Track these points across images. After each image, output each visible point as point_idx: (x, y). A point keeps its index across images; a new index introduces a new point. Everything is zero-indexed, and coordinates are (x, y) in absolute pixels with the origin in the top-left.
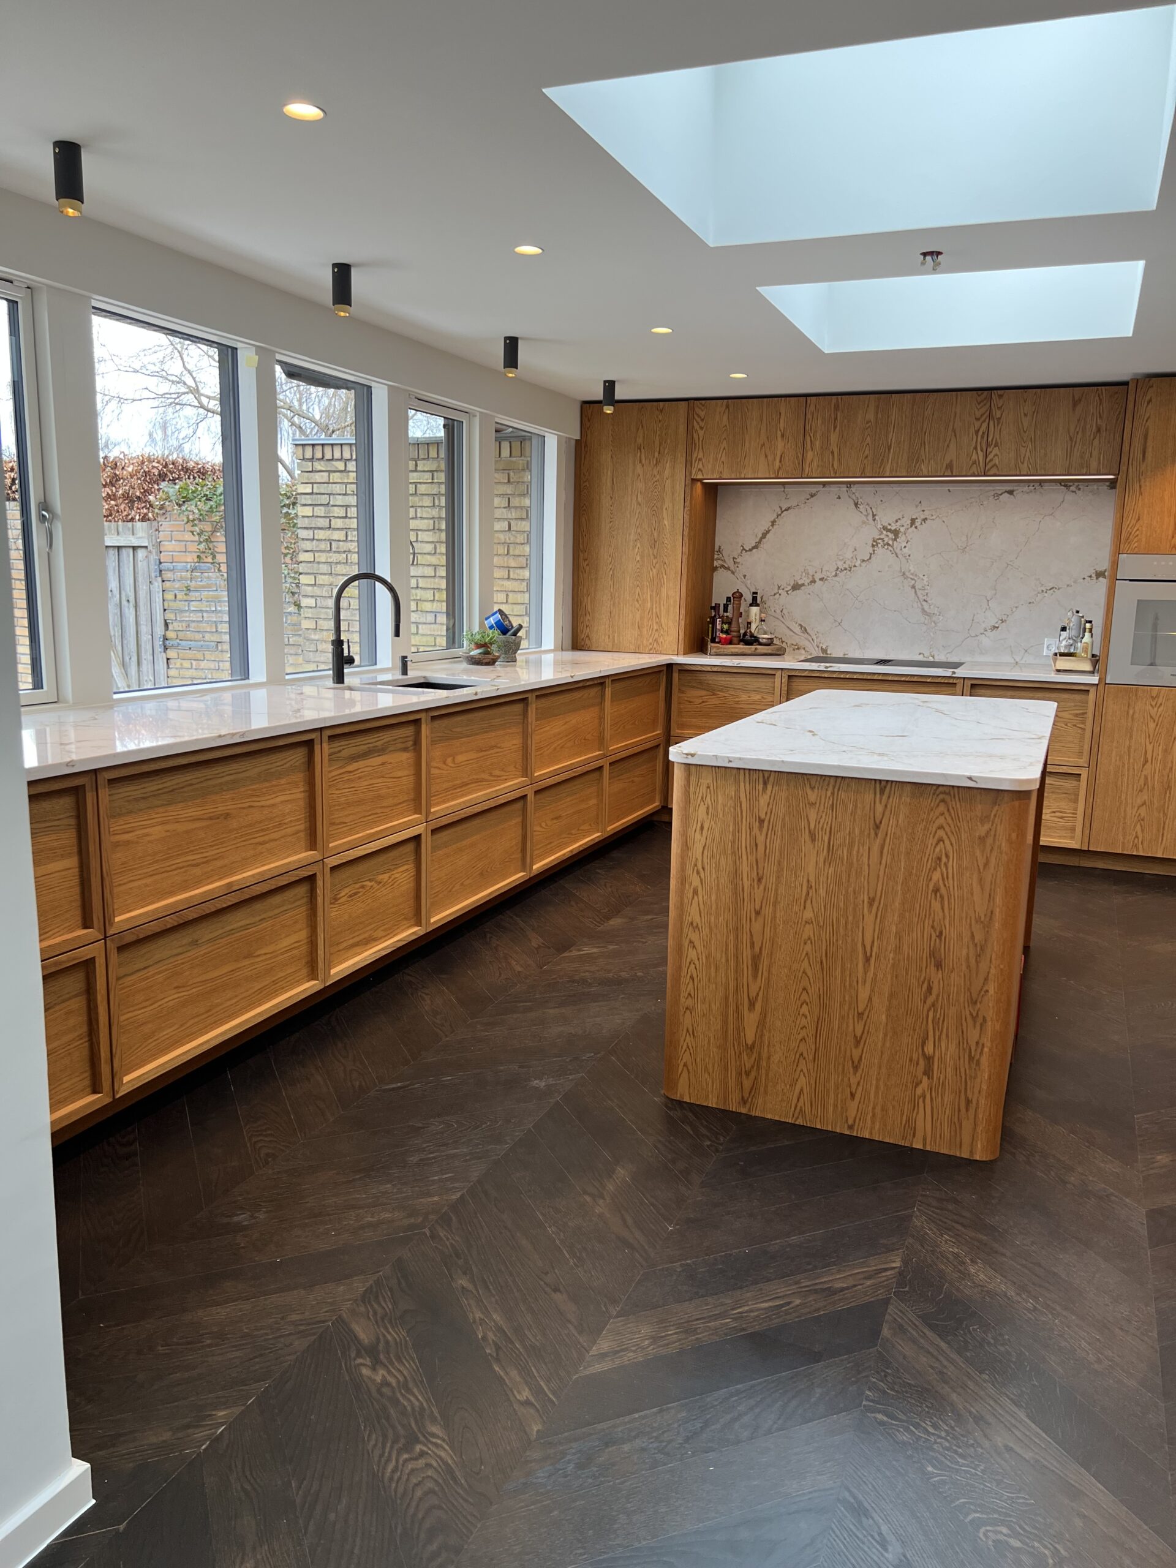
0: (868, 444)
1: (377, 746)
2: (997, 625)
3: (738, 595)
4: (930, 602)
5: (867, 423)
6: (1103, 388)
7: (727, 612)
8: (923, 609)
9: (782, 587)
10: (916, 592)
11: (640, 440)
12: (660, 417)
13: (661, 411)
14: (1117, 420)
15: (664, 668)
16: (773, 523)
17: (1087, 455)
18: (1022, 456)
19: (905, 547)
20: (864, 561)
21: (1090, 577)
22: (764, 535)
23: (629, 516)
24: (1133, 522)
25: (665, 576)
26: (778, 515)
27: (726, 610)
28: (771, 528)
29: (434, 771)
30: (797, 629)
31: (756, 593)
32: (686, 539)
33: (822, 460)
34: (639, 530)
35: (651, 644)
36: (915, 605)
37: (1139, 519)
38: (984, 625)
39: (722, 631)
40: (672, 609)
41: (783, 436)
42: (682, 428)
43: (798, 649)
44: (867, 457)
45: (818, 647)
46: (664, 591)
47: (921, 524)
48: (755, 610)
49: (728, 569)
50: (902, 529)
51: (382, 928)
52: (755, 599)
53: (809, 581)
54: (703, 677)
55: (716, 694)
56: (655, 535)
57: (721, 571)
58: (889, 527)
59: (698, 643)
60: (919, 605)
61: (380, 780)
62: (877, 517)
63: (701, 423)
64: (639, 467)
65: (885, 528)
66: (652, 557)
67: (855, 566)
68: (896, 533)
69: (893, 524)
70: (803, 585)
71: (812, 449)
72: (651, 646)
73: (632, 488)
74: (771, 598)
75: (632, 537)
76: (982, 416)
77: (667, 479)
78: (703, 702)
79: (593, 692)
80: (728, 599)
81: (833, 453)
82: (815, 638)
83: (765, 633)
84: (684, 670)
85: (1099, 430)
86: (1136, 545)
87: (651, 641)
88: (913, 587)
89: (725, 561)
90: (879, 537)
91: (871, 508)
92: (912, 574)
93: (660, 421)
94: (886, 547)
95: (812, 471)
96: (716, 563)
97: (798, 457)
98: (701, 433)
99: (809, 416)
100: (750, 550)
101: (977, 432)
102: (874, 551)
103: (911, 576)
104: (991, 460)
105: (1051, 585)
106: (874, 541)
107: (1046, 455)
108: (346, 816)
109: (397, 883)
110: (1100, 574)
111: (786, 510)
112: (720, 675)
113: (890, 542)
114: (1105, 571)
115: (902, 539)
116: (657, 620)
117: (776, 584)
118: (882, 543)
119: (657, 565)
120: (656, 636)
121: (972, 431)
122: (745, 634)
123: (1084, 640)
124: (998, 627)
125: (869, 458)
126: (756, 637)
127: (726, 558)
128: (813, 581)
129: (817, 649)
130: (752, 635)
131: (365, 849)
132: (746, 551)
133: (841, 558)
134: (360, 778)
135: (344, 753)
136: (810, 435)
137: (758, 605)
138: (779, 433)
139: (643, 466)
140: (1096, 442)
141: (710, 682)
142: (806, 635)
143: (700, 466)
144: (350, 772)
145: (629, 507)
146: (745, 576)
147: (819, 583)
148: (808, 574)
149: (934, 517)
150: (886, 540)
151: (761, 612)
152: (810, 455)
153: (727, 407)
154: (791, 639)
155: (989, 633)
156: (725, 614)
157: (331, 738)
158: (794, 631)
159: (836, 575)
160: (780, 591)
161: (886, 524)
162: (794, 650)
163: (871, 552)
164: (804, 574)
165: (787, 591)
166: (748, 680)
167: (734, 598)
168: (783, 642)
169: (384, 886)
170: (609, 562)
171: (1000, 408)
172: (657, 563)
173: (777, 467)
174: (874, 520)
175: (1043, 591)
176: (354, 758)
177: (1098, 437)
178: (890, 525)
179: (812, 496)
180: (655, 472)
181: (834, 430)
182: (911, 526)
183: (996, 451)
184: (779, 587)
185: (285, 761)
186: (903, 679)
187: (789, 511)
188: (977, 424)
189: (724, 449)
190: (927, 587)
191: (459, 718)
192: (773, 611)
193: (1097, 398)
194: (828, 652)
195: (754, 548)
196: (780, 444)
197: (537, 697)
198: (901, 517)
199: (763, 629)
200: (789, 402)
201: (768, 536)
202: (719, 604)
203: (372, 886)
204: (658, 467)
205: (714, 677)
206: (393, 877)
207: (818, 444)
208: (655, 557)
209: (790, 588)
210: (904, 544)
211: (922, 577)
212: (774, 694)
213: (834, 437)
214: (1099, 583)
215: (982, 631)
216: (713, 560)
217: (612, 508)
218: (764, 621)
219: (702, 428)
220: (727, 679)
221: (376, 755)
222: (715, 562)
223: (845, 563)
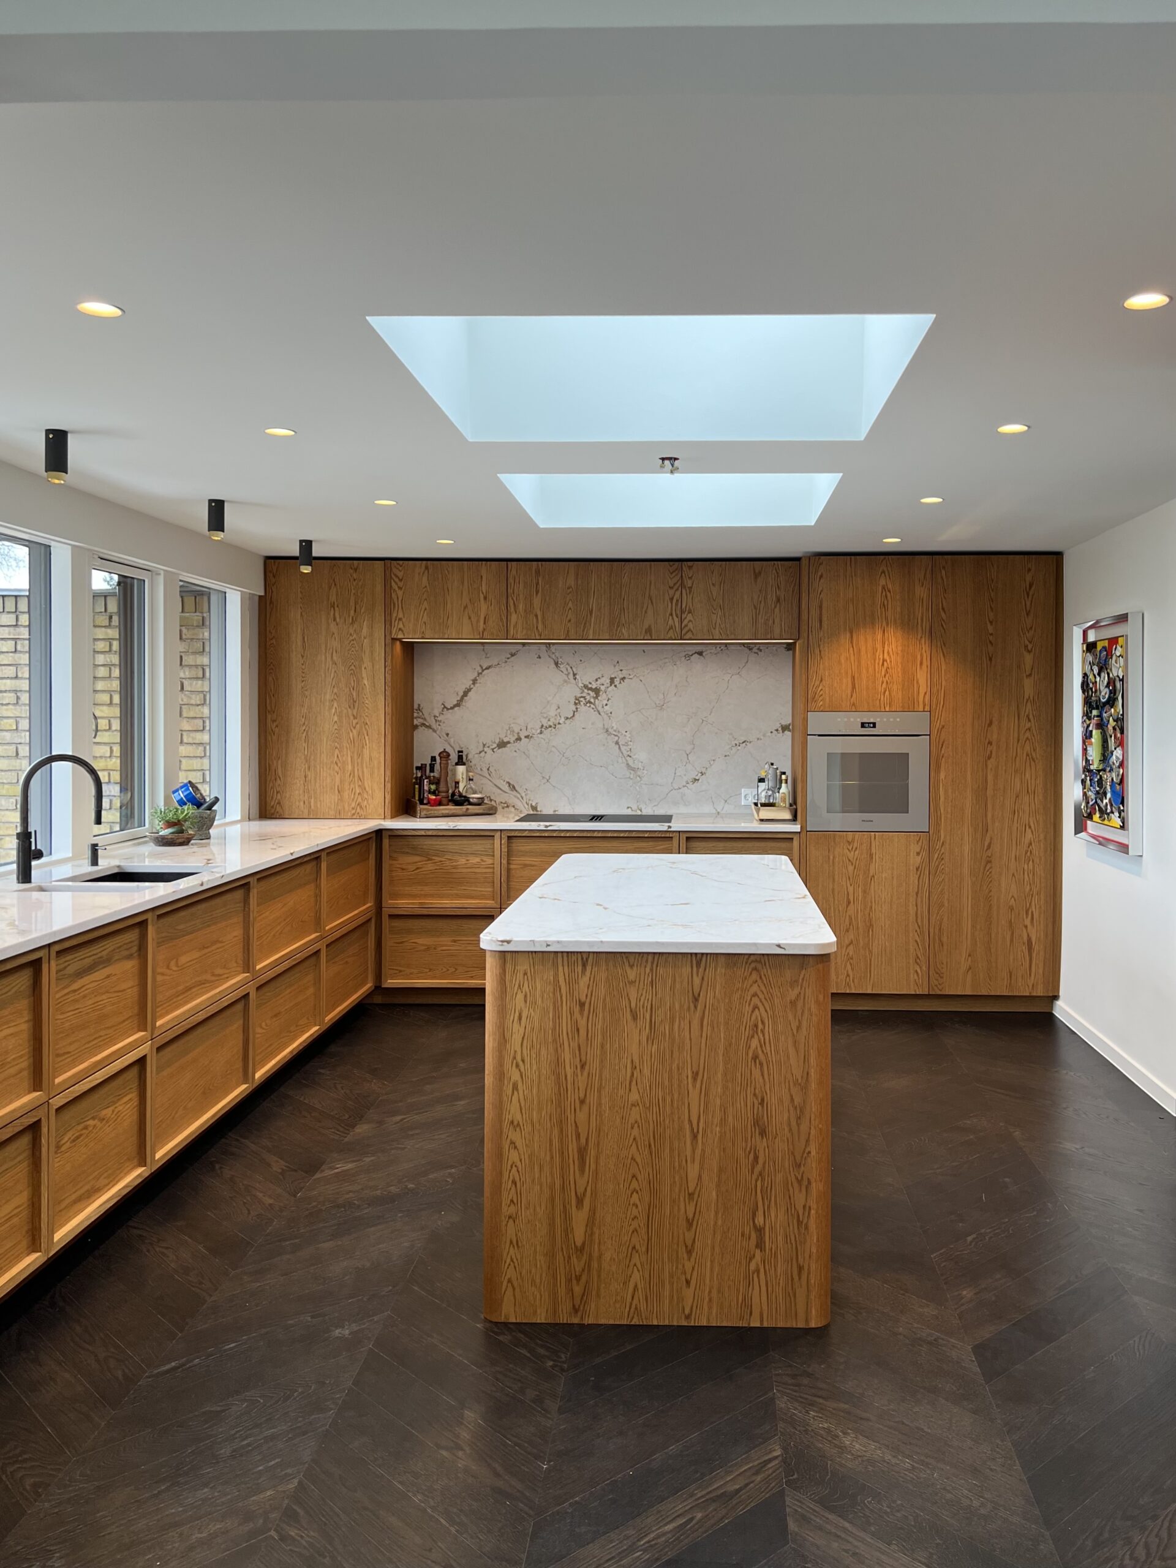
0: (570, 609)
1: (101, 957)
2: (697, 778)
3: (445, 755)
4: (634, 757)
5: (568, 588)
6: (779, 562)
7: (433, 772)
8: (628, 764)
9: (487, 745)
10: (619, 748)
11: (333, 598)
12: (355, 576)
13: (356, 570)
14: (793, 591)
15: (374, 835)
16: (474, 681)
17: (771, 622)
18: (714, 622)
19: (606, 705)
20: (567, 718)
21: (777, 730)
22: (466, 694)
23: (323, 676)
24: (817, 683)
25: (367, 738)
26: (479, 674)
27: (432, 770)
28: (472, 686)
29: (159, 978)
30: (506, 788)
31: (462, 752)
32: (389, 699)
33: (527, 623)
34: (335, 690)
35: (353, 809)
36: (620, 760)
37: (821, 681)
38: (685, 778)
39: (430, 792)
40: (376, 771)
41: (485, 598)
42: (379, 588)
43: (508, 807)
44: (570, 621)
45: (528, 805)
46: (366, 752)
47: (620, 683)
48: (461, 769)
49: (429, 727)
50: (603, 688)
51: (105, 1175)
52: (460, 758)
53: (514, 739)
54: (416, 842)
55: (431, 860)
56: (354, 694)
57: (421, 729)
58: (590, 686)
59: (405, 806)
60: (624, 761)
61: (104, 997)
62: (577, 677)
63: (399, 583)
64: (333, 625)
65: (586, 687)
66: (352, 718)
67: (559, 723)
68: (597, 691)
69: (593, 683)
70: (509, 742)
71: (516, 612)
72: (353, 812)
73: (326, 647)
74: (476, 756)
75: (328, 697)
76: (675, 584)
77: (365, 638)
78: (418, 868)
79: (309, 868)
80: (433, 759)
81: (536, 616)
82: (523, 795)
83: (475, 793)
84: (394, 834)
85: (778, 600)
86: (821, 703)
87: (353, 805)
88: (617, 743)
89: (425, 719)
90: (579, 695)
91: (571, 668)
92: (615, 731)
93: (355, 580)
94: (588, 705)
95: (517, 633)
96: (416, 722)
97: (501, 620)
98: (400, 593)
99: (511, 580)
100: (452, 708)
101: (672, 599)
102: (577, 708)
103: (614, 733)
104: (686, 626)
105: (743, 739)
106: (576, 699)
107: (734, 622)
108: (70, 1044)
109: (120, 1118)
110: (785, 728)
111: (487, 668)
112: (435, 838)
113: (592, 700)
114: (790, 725)
115: (603, 697)
116: (360, 783)
117: (481, 741)
118: (584, 701)
119: (358, 726)
120: (360, 800)
121: (667, 598)
122: (453, 794)
123: (781, 791)
124: (698, 780)
125: (572, 621)
126: (465, 797)
127: (426, 715)
128: (519, 739)
129: (526, 806)
130: (461, 795)
131: (90, 1082)
132: (448, 709)
133: (545, 716)
134: (85, 996)
135: (71, 970)
136: (513, 599)
137: (464, 764)
138: (482, 596)
139: (337, 624)
140: (777, 610)
141: (425, 847)
142: (514, 793)
143: (401, 626)
144: (75, 991)
145: (323, 666)
146: (447, 735)
147: (524, 740)
148: (513, 731)
149: (630, 677)
150: (588, 698)
151: (468, 771)
152: (514, 618)
153: (427, 568)
154: (499, 798)
155: (690, 786)
156: (432, 774)
157: (59, 953)
158: (503, 789)
159: (541, 733)
160: (486, 749)
161: (587, 683)
162: (503, 808)
163: (575, 709)
164: (509, 731)
165: (493, 749)
166: (465, 842)
167: (441, 758)
168: (491, 800)
169: (107, 1122)
170: (302, 723)
171: (690, 578)
172: (357, 723)
173: (481, 629)
174: (575, 679)
175: (736, 745)
176: (80, 974)
177: (778, 605)
178: (590, 683)
179: (513, 655)
180: (351, 631)
181: (537, 594)
182: (611, 685)
183: (690, 617)
184: (484, 745)
185: (9, 988)
186: (622, 835)
187: (490, 670)
188: (671, 592)
189: (426, 609)
191: (182, 914)
192: (479, 769)
193: (774, 571)
194: (539, 809)
195: (455, 706)
196: (484, 606)
197: (259, 880)
198: (600, 676)
199: (471, 788)
200: (490, 566)
201: (470, 694)
202: (426, 765)
203: (95, 1125)
204: (355, 626)
205: (429, 842)
206: (117, 1110)
207: (521, 607)
208: (355, 718)
209: (495, 745)
210: (605, 702)
211: (624, 733)
212: (493, 856)
213: (537, 601)
214: (785, 736)
215: (684, 784)
216: (413, 718)
217: (303, 667)
218: (472, 780)
219: (400, 588)
220: (443, 843)
221: (101, 967)
222: (415, 720)
223: (549, 720)
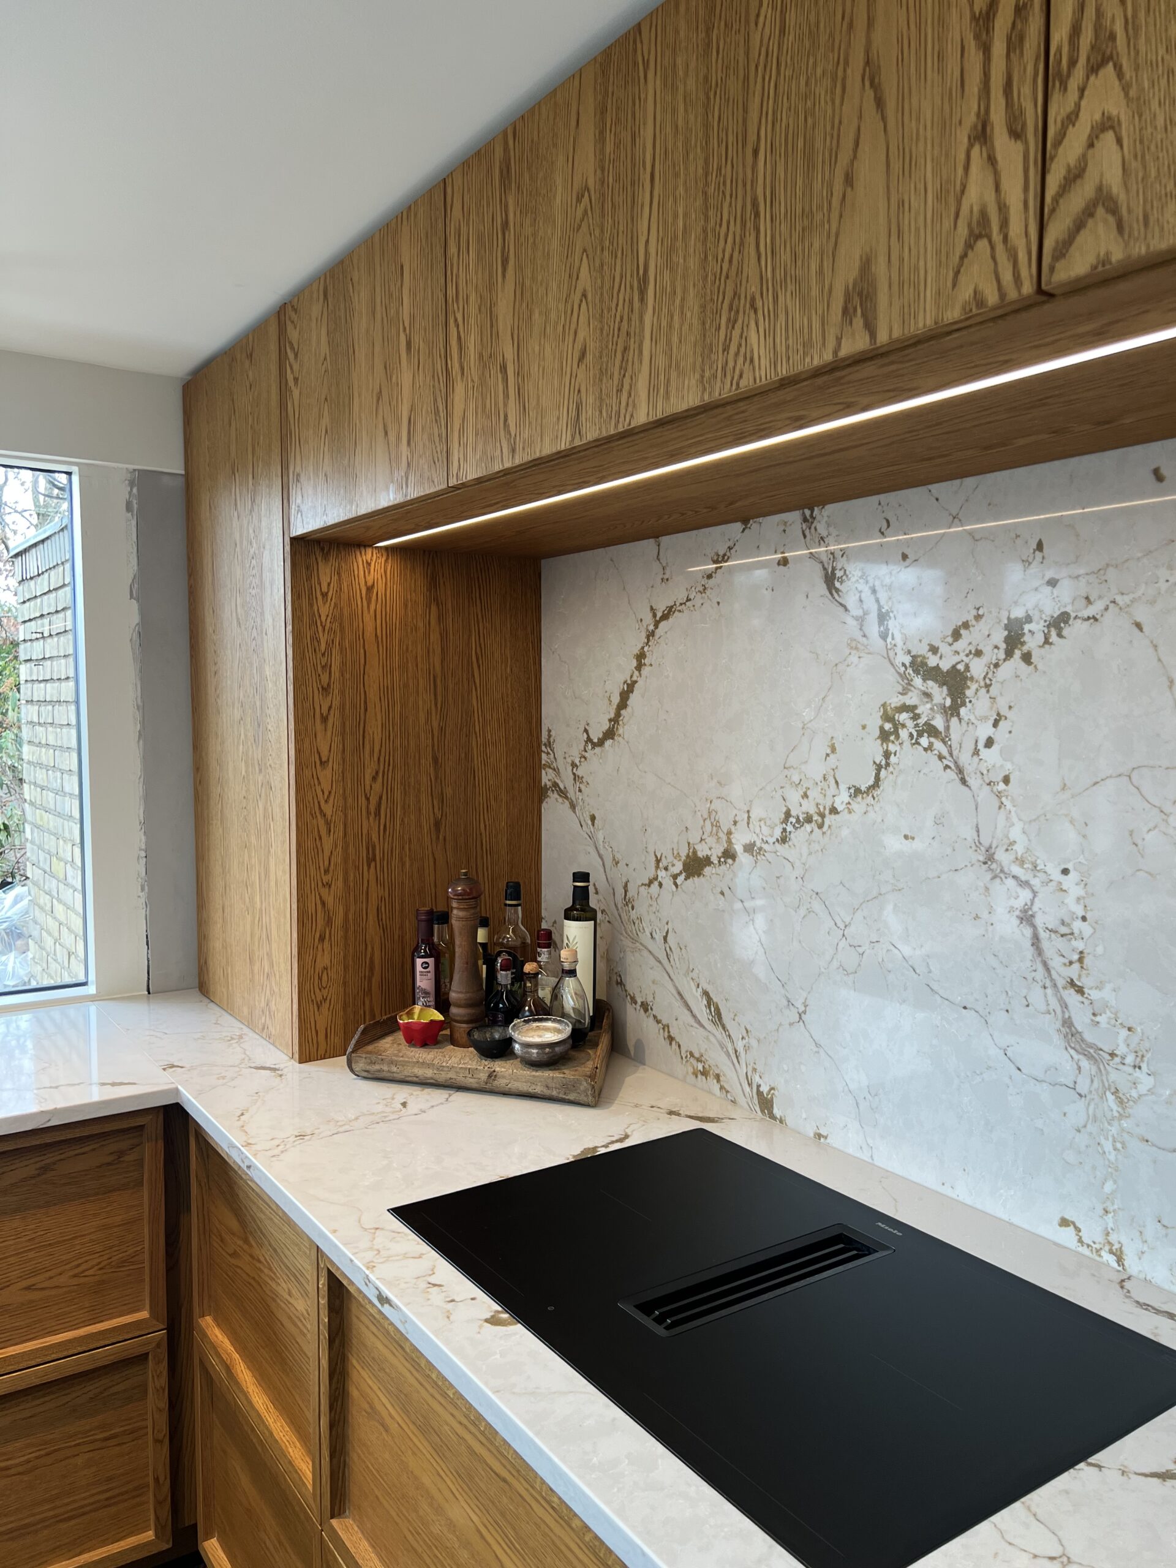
4: (1094, 994)
8: (1068, 1023)
9: (664, 865)
10: (1036, 941)
12: (251, 375)
13: (251, 357)
16: (640, 660)
19: (989, 743)
20: (858, 791)
22: (625, 696)
25: (272, 825)
26: (651, 635)
28: (636, 677)
33: (484, 407)
35: (263, 1012)
36: (1037, 996)
41: (408, 348)
42: (275, 393)
43: (705, 1073)
45: (750, 1085)
46: (272, 867)
49: (565, 795)
50: (978, 668)
53: (719, 850)
56: (258, 706)
57: (552, 798)
58: (932, 661)
60: (1054, 1004)
62: (891, 625)
64: (235, 522)
65: (918, 665)
67: (834, 811)
68: (957, 683)
69: (944, 649)
70: (708, 861)
72: (263, 1019)
74: (636, 894)
81: (503, 369)
82: (740, 1046)
87: (263, 1003)
88: (1030, 915)
89: (558, 771)
92: (1020, 861)
93: (250, 387)
94: (926, 740)
96: (541, 778)
97: (437, 415)
98: (296, 395)
99: (452, 247)
100: (599, 741)
102: (887, 755)
103: (1016, 870)
106: (887, 718)
111: (664, 616)
113: (939, 723)
115: (977, 706)
118: (910, 724)
119: (263, 792)
120: (268, 992)
127: (560, 761)
128: (731, 854)
129: (747, 1089)
132: (594, 745)
133: (796, 778)
136: (456, 322)
138: (404, 344)
142: (718, 1032)
143: (300, 498)
146: (593, 818)
147: (743, 859)
148: (719, 826)
150: (924, 709)
154: (687, 1037)
158: (695, 1011)
159: (784, 840)
160: (661, 874)
161: (922, 650)
162: (695, 1074)
163: (880, 758)
165: (675, 879)
172: (262, 785)
174: (885, 633)
178: (934, 650)
180: (251, 532)
184: (657, 862)
187: (675, 620)
189: (327, 430)
190: (1077, 925)
195: (606, 737)
196: (407, 379)
201: (633, 698)
207: (471, 347)
208: (260, 770)
209: (678, 867)
210: (985, 730)
211: (1056, 875)
219: (294, 378)
223: (805, 796)
